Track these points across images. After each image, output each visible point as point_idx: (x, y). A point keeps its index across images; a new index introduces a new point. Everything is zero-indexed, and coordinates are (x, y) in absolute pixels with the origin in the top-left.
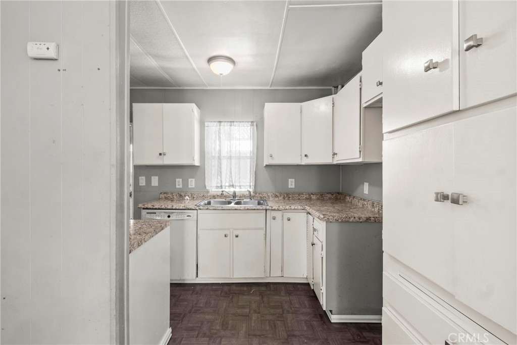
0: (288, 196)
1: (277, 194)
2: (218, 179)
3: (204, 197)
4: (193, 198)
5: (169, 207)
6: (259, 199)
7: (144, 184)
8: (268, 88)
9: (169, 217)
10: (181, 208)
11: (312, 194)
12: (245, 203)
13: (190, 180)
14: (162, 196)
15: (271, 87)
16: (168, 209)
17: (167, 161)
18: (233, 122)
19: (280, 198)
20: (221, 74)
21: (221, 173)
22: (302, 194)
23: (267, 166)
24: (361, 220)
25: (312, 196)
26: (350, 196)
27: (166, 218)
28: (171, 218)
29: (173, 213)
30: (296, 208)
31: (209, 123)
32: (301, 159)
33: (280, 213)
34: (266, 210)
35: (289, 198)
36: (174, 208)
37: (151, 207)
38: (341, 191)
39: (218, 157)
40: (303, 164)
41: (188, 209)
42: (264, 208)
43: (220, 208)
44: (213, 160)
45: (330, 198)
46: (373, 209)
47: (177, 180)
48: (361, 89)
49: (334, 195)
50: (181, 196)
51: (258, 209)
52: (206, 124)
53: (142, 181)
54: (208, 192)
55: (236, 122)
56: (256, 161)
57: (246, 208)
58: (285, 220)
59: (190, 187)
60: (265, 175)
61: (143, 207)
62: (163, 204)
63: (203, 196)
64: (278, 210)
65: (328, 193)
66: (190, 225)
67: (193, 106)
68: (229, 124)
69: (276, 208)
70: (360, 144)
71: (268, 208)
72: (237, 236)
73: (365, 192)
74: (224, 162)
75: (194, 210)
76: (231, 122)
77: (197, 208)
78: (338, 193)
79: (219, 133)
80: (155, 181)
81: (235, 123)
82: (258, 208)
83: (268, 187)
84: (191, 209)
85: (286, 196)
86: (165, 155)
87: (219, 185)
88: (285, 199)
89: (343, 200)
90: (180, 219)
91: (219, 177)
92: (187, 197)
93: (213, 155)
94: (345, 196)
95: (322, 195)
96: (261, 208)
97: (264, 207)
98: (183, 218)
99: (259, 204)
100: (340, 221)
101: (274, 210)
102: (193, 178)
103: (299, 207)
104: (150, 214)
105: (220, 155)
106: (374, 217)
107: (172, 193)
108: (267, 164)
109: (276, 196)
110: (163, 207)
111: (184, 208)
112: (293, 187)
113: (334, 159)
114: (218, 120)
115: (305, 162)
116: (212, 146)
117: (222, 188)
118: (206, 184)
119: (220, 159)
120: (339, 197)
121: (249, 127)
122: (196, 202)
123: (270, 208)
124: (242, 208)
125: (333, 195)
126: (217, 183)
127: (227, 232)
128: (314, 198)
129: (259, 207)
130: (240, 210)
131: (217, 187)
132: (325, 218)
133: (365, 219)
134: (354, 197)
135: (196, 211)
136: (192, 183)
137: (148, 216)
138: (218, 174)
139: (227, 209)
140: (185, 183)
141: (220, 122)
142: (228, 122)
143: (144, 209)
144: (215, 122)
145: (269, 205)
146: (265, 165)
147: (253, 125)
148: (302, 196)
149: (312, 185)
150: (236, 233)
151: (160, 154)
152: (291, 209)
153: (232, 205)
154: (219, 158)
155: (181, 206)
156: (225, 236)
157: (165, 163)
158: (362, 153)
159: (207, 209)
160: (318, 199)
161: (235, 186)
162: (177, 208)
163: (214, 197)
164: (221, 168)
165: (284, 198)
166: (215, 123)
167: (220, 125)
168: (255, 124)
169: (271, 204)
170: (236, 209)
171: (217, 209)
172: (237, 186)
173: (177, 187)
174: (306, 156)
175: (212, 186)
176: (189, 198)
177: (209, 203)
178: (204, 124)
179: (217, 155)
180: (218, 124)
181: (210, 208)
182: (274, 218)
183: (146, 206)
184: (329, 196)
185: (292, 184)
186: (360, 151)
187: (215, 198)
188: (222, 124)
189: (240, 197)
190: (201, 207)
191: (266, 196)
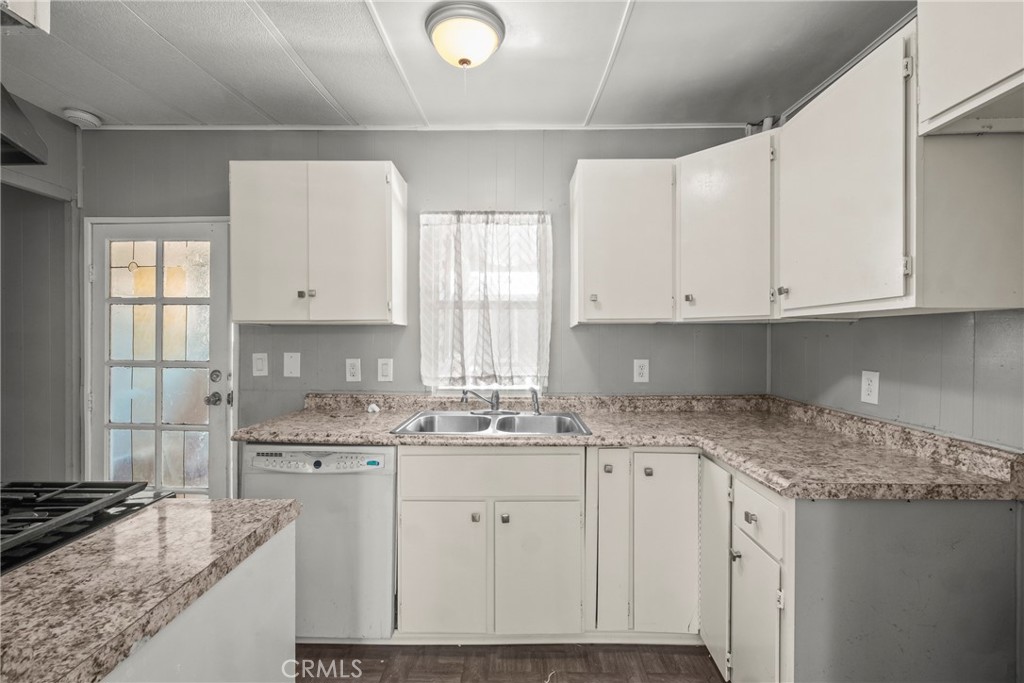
0: (631, 405)
1: (604, 398)
2: (453, 357)
3: (416, 406)
4: (390, 407)
5: (317, 439)
6: (558, 410)
7: (265, 373)
8: (582, 127)
9: (318, 464)
10: (351, 440)
11: (693, 399)
12: (526, 425)
13: (381, 361)
14: (311, 403)
15: (588, 123)
16: (314, 444)
17: (318, 312)
18: (493, 213)
19: (613, 409)
20: (464, 62)
21: (462, 343)
22: (669, 398)
23: (581, 325)
24: (910, 496)
25: (694, 403)
26: (805, 405)
27: (310, 469)
28: (322, 469)
29: (328, 454)
30: (670, 441)
31: (430, 216)
32: (674, 307)
33: (624, 454)
34: (586, 447)
35: (636, 407)
36: (332, 439)
37: (269, 438)
38: (768, 391)
39: (456, 302)
40: (679, 319)
41: (372, 444)
42: (581, 443)
43: (460, 441)
44: (440, 311)
45: (741, 410)
46: (910, 452)
47: (349, 362)
48: (907, 78)
49: (753, 401)
50: (357, 402)
51: (564, 445)
52: (423, 218)
53: (260, 366)
54: (427, 392)
55: (501, 213)
56: (553, 313)
57: (532, 441)
58: (640, 475)
59: (381, 379)
60: (574, 350)
61: (246, 436)
62: (303, 429)
63: (415, 402)
64: (621, 446)
65: (735, 397)
66: (375, 491)
67: (389, 167)
68: (482, 217)
69: (615, 442)
70: (906, 253)
71: (591, 440)
72: (505, 520)
73: (864, 398)
74: (471, 317)
75: (387, 445)
76: (486, 213)
77: (396, 441)
78: (763, 397)
79: (458, 241)
80: (292, 364)
81: (497, 216)
82: (565, 441)
83: (580, 381)
84: (378, 444)
85: (626, 403)
86: (312, 296)
87: (457, 375)
88: (624, 411)
89: (780, 414)
90: (349, 470)
91: (458, 357)
92: (373, 407)
93: (441, 298)
94: (788, 405)
95: (720, 401)
96: (574, 442)
97: (581, 439)
98: (355, 469)
99: (562, 428)
100: (842, 497)
101: (611, 446)
102: (390, 358)
103: (680, 440)
104: (264, 458)
105: (460, 298)
106: (951, 486)
107: (335, 396)
108: (583, 320)
109: (602, 404)
110: (302, 438)
111: (359, 441)
112: (646, 379)
113: (776, 306)
114: (454, 210)
115: (685, 314)
116: (437, 275)
117: (464, 383)
118: (424, 372)
119: (461, 310)
120: (765, 408)
121: (535, 227)
122: (395, 422)
123: (599, 442)
124: (519, 442)
125: (748, 401)
126: (452, 369)
127: (477, 508)
128: (701, 409)
129: (566, 438)
130: (515, 445)
131: (453, 380)
132: (797, 489)
133: (924, 491)
134: (821, 411)
135: (392, 449)
136: (387, 370)
137: (262, 463)
138: (453, 347)
139: (478, 445)
140: (369, 370)
141: (459, 213)
142: (480, 213)
143: (250, 442)
144: (446, 213)
145: (596, 433)
146: (574, 322)
147: (544, 221)
148: (670, 402)
149: (694, 373)
150: (503, 509)
151: (301, 294)
152: (657, 445)
153: (492, 431)
154: (459, 305)
155: (352, 433)
156: (474, 519)
157: (311, 318)
158: (913, 281)
159: (424, 444)
160: (711, 412)
161: (500, 377)
162: (341, 440)
163: (443, 406)
164: (461, 332)
165: (622, 409)
166: (445, 216)
167: (458, 221)
168: (548, 218)
169: (598, 428)
170: (502, 445)
171: (450, 445)
172: (505, 378)
173: (349, 378)
174: (687, 298)
175: (437, 378)
176: (377, 409)
177: (428, 426)
178: (419, 218)
179: (451, 298)
180: (454, 218)
181: (432, 441)
182: (608, 470)
183: (255, 435)
184: (740, 403)
185: (641, 372)
186: (907, 276)
187: (445, 409)
188: (465, 217)
189: (510, 406)
190: (408, 440)
191: (576, 403)
